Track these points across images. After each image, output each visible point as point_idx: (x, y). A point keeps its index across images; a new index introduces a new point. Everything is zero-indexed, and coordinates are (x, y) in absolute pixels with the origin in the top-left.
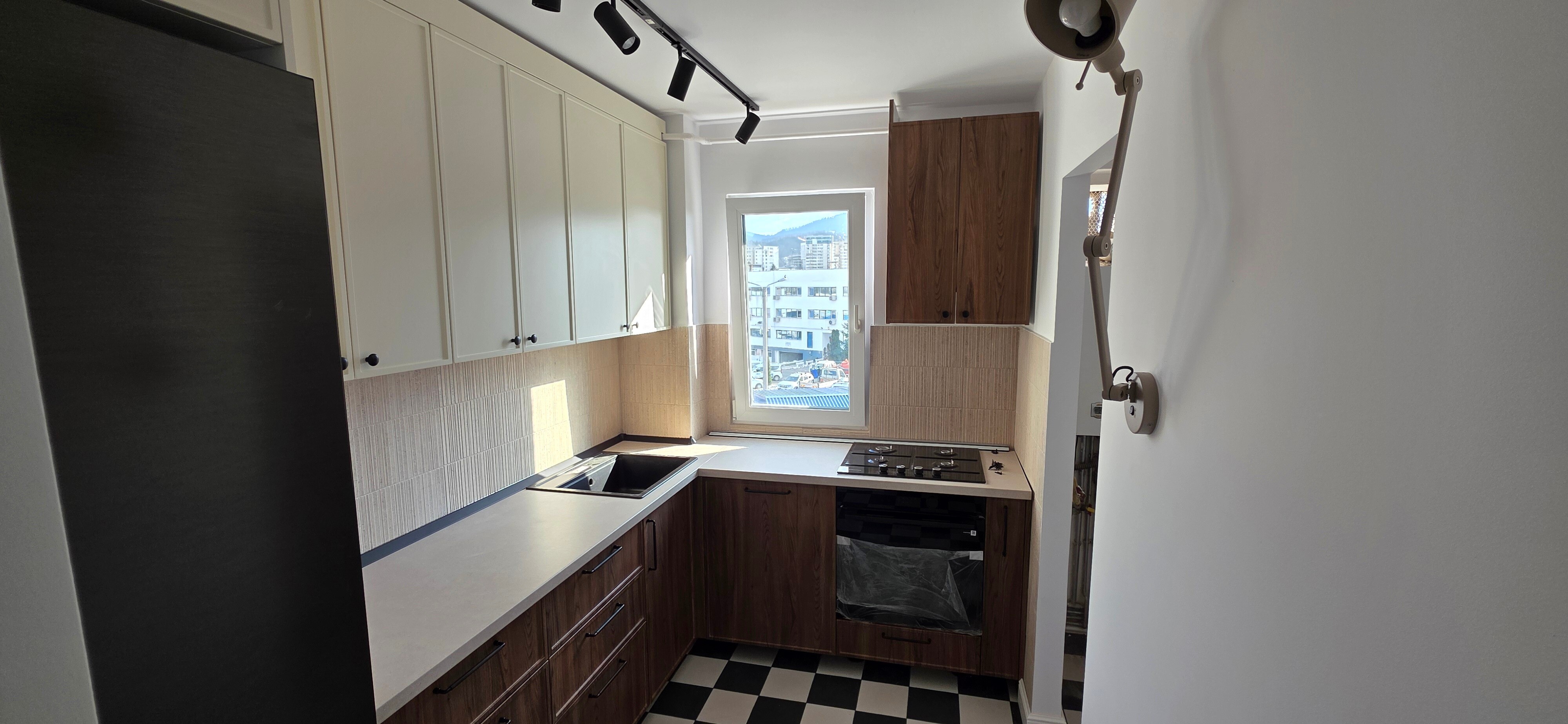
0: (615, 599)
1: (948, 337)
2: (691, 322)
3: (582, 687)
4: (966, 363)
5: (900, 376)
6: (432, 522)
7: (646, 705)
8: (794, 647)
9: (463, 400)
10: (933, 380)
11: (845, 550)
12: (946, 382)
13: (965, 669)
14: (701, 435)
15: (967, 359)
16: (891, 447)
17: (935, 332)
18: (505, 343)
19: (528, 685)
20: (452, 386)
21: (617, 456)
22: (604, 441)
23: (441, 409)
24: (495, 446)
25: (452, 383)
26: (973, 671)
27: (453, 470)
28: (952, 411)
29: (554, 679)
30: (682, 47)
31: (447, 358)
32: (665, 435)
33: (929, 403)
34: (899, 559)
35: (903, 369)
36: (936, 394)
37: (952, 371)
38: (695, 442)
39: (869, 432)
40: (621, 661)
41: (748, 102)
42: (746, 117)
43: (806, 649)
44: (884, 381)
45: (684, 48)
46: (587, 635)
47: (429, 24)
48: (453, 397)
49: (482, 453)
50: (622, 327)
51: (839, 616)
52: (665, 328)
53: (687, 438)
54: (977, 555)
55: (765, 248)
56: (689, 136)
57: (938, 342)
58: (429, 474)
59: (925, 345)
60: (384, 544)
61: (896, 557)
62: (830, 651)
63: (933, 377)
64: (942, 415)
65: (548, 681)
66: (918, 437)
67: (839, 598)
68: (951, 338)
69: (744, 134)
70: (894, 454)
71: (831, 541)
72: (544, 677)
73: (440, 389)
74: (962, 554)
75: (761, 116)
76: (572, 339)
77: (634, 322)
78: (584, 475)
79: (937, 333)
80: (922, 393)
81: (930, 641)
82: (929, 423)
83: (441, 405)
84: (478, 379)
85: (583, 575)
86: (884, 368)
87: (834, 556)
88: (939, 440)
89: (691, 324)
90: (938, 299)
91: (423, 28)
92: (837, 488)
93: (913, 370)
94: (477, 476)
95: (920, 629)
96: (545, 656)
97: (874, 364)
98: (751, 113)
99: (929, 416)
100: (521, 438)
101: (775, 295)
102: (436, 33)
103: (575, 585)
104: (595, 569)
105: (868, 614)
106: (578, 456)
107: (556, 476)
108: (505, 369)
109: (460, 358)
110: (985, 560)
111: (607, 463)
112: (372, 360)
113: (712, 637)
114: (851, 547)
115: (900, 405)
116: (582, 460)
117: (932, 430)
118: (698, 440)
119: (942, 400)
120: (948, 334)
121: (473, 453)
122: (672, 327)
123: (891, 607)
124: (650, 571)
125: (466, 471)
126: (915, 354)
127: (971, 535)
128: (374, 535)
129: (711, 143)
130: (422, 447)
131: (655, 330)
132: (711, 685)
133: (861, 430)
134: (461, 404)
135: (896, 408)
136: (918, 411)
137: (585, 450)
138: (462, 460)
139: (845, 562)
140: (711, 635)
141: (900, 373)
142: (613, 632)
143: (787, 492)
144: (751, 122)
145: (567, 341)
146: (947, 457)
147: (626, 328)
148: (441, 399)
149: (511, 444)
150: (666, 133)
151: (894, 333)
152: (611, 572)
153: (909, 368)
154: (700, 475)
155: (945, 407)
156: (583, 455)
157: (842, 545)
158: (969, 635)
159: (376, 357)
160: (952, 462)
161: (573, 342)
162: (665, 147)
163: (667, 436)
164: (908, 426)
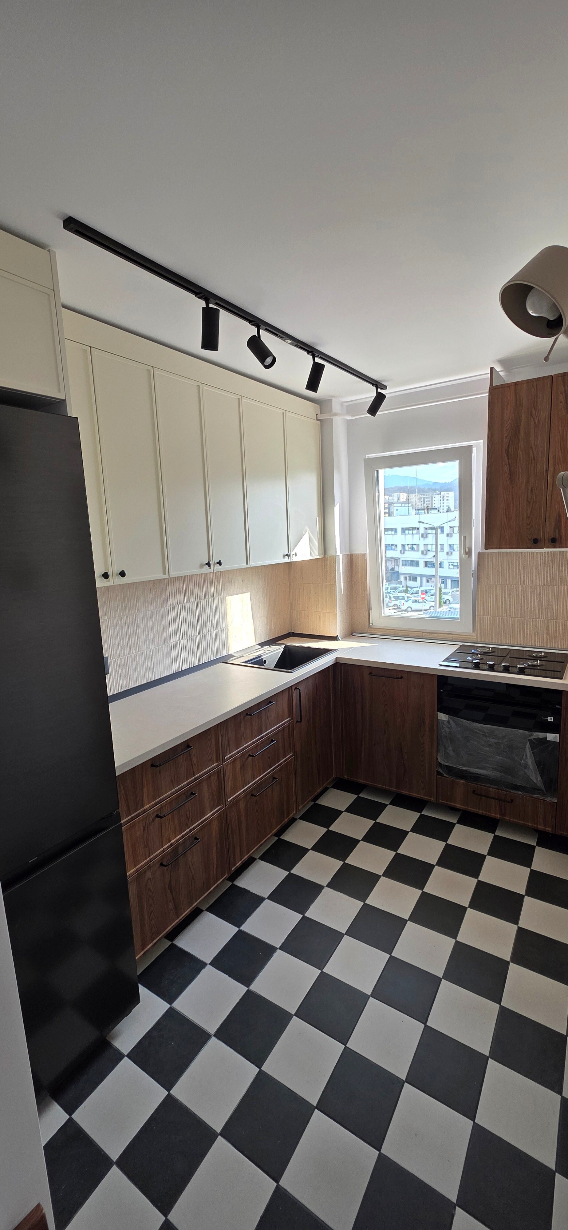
0: (270, 736)
1: (545, 561)
2: (338, 552)
3: (246, 787)
4: (561, 582)
5: (502, 593)
6: (164, 677)
7: (294, 812)
8: (405, 792)
9: (182, 603)
10: (531, 596)
11: (444, 724)
12: (542, 597)
13: (542, 828)
14: (346, 635)
15: (562, 579)
16: (490, 648)
17: (533, 557)
18: (201, 566)
19: (209, 777)
20: (176, 594)
21: (284, 646)
22: (278, 636)
23: (169, 608)
24: (202, 633)
25: (175, 591)
26: (549, 829)
27: (176, 646)
28: (548, 622)
29: (226, 778)
30: (315, 354)
31: (166, 574)
32: (319, 633)
33: (528, 615)
34: (487, 734)
35: (505, 587)
36: (534, 607)
37: (549, 588)
38: (340, 639)
39: (475, 637)
40: (275, 778)
41: (377, 384)
42: (375, 395)
43: (414, 795)
44: (489, 596)
45: (317, 355)
46: (250, 755)
47: (153, 367)
48: (176, 600)
49: (194, 637)
50: (284, 556)
51: (438, 773)
52: (318, 557)
53: (334, 636)
54: (552, 737)
55: (443, 493)
56: (336, 415)
57: (537, 564)
58: (162, 647)
59: (524, 567)
60: (137, 686)
61: (484, 732)
62: (432, 799)
63: (531, 593)
64: (538, 625)
65: (222, 778)
66: (517, 643)
67: (439, 760)
68: (548, 562)
69: (373, 409)
70: (493, 654)
71: (434, 717)
72: (220, 775)
73: (168, 595)
74: (541, 735)
75: (386, 394)
76: (247, 563)
77: (294, 553)
78: (260, 656)
79: (535, 558)
80: (521, 606)
81: (512, 801)
82: (527, 632)
83: (169, 605)
84: (191, 590)
85: (247, 716)
86: (489, 586)
87: (435, 728)
88: (535, 646)
89: (338, 553)
90: (529, 529)
91: (149, 371)
92: (439, 677)
93: (513, 589)
94: (192, 652)
95: (504, 791)
96: (220, 762)
97: (480, 583)
98: (379, 392)
99: (527, 626)
100: (220, 630)
101: (448, 533)
102: (157, 372)
103: (241, 722)
104: (254, 713)
105: (463, 775)
106: (259, 644)
107: (243, 656)
108: (209, 584)
109: (173, 574)
110: (561, 741)
111: (277, 650)
112: (122, 574)
113: (347, 777)
114: (448, 722)
115: (502, 616)
116: (261, 647)
117: (530, 638)
118: (343, 638)
119: (539, 613)
120: (545, 558)
121: (188, 637)
122: (324, 556)
123: (480, 771)
124: (297, 723)
125: (184, 648)
126: (516, 575)
127: (549, 720)
128: (131, 680)
129: (354, 418)
130: (158, 630)
131: (311, 558)
132: (343, 809)
133: (470, 636)
134: (181, 605)
135: (499, 618)
136: (518, 621)
137: (264, 641)
138: (182, 641)
139: (444, 733)
140: (346, 776)
141: (502, 590)
142: (269, 758)
143: (400, 677)
144: (380, 399)
145: (244, 565)
146: (536, 659)
147: (287, 556)
148: (169, 601)
149: (213, 633)
150: (321, 413)
151: (497, 558)
152: (268, 718)
153: (511, 586)
154: (337, 662)
155: (541, 619)
156: (262, 644)
157: (441, 720)
158: (547, 801)
159: (124, 572)
160: (539, 661)
161: (248, 566)
162: (319, 425)
163: (320, 635)
164: (509, 633)
